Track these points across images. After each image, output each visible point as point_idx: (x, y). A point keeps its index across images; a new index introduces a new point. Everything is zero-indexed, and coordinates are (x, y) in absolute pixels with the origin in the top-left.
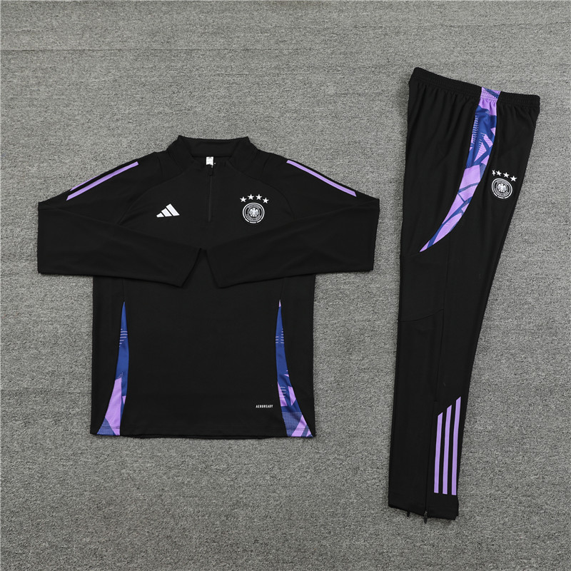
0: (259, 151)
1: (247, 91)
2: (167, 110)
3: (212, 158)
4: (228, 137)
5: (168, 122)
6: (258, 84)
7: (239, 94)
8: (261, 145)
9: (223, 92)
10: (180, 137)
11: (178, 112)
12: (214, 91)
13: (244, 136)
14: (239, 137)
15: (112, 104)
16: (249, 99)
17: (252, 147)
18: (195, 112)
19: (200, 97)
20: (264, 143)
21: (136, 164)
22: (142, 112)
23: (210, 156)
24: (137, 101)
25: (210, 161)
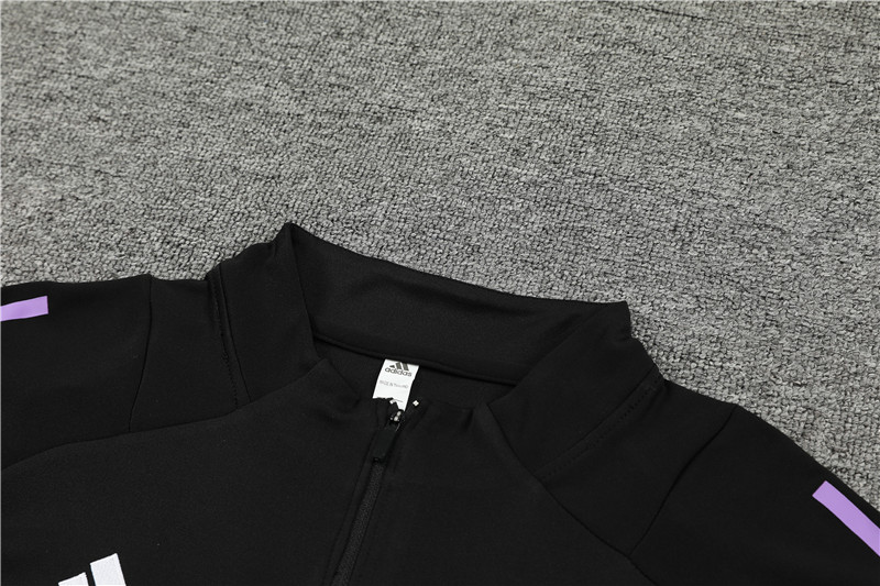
0: (670, 386)
1: (680, 88)
2: (282, 101)
3: (413, 369)
4: (526, 285)
5: (266, 151)
6: (741, 67)
7: (638, 95)
8: (688, 356)
9: (562, 70)
10: (292, 230)
11: (324, 119)
12: (522, 59)
13: (609, 296)
14: (578, 295)
15: (61, 27)
16: (677, 128)
17: (637, 360)
18: (402, 135)
19: (448, 74)
20: (705, 350)
21: (38, 307)
22: (167, 84)
23: (404, 358)
24: (167, 36)
25: (395, 384)
